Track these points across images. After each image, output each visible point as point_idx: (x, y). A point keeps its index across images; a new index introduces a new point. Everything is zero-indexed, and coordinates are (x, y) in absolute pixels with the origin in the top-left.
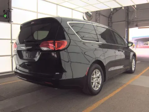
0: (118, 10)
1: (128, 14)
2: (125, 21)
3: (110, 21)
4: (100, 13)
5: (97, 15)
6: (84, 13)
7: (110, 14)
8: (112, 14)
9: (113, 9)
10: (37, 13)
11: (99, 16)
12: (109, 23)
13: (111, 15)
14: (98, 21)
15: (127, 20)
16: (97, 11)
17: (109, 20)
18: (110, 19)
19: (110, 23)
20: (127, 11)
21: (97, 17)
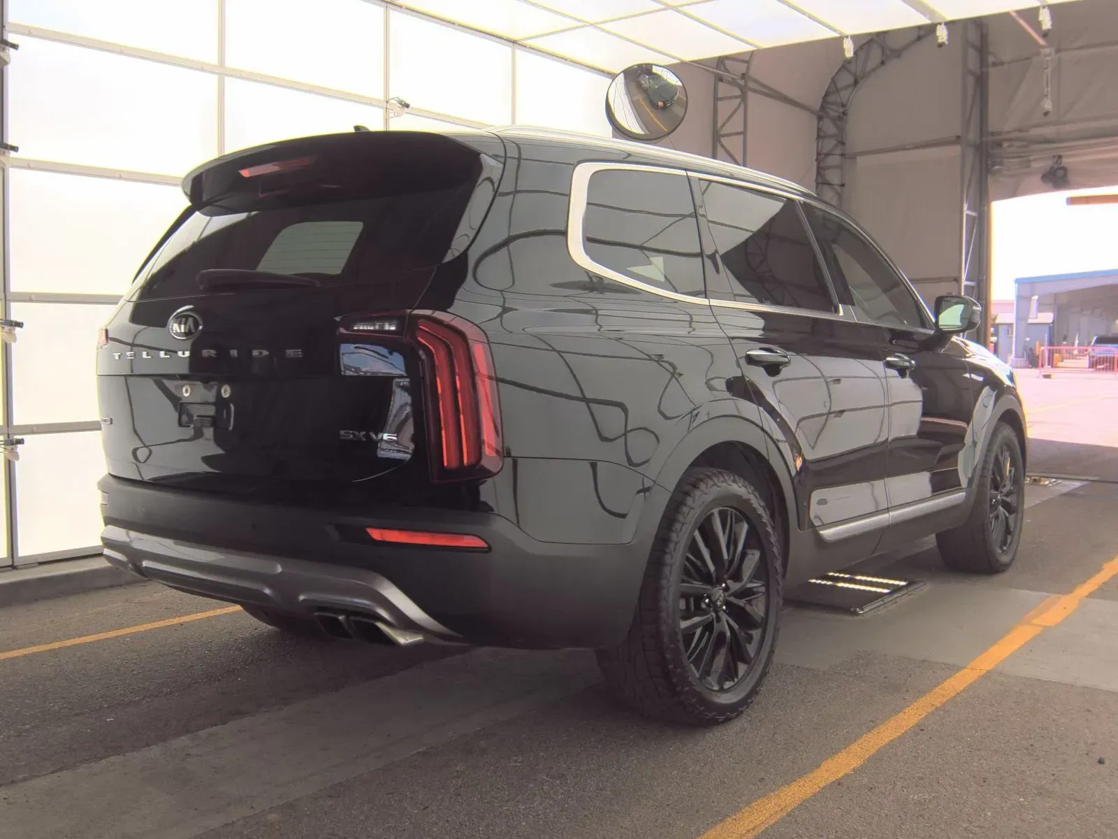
0: (897, 53)
1: (981, 81)
2: (958, 140)
3: (829, 144)
4: (743, 76)
5: (723, 89)
6: (613, 76)
7: (833, 81)
8: (847, 79)
9: (855, 38)
10: (214, 79)
11: (743, 97)
12: (821, 157)
13: (844, 95)
14: (734, 144)
15: (972, 136)
16: (721, 61)
17: (820, 136)
18: (830, 128)
19: (834, 160)
20: (972, 54)
21: (725, 108)
